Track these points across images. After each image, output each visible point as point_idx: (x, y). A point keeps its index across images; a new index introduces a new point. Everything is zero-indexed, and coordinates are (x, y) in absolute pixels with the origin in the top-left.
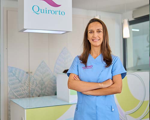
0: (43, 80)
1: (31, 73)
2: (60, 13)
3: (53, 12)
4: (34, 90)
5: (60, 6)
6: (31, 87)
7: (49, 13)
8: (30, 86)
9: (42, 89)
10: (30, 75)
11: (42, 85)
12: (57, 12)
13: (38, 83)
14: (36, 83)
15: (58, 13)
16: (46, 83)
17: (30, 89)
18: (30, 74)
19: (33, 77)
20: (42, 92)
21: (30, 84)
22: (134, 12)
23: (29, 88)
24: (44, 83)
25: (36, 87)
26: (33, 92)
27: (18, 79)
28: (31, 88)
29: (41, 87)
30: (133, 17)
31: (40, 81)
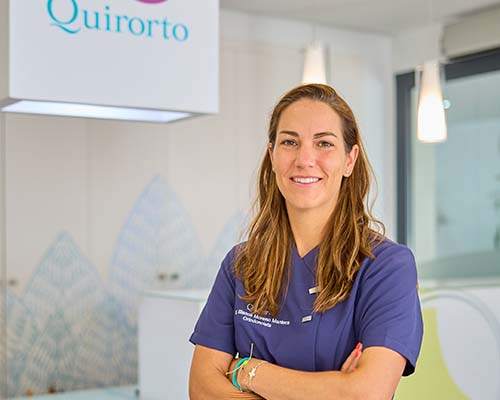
0: (61, 316)
1: (13, 283)
4: (25, 359)
6: (13, 346)
8: (9, 344)
9: (57, 355)
10: (8, 294)
11: (58, 337)
13: (41, 327)
14: (35, 328)
16: (77, 329)
17: (9, 354)
18: (8, 286)
19: (21, 302)
20: (57, 368)
22: (447, 28)
24: (67, 327)
25: (32, 342)
26: (21, 368)
28: (11, 350)
29: (53, 343)
30: (443, 51)
31: (51, 318)
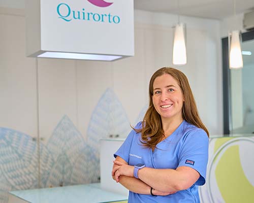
0: (65, 154)
1: (42, 139)
2: (111, 20)
3: (97, 17)
4: (49, 174)
5: (110, 4)
6: (43, 168)
7: (89, 19)
8: (41, 166)
9: (63, 173)
10: (40, 144)
11: (64, 164)
12: (104, 17)
13: (55, 159)
14: (53, 160)
15: (106, 19)
16: (72, 160)
17: (41, 172)
18: (40, 140)
19: (46, 148)
20: (63, 178)
21: (41, 161)
22: (246, 15)
23: (37, 169)
24: (67, 159)
25: (52, 166)
26: (47, 178)
27: (17, 152)
28: (42, 170)
29: (61, 167)
30: (244, 26)
31: (60, 155)
